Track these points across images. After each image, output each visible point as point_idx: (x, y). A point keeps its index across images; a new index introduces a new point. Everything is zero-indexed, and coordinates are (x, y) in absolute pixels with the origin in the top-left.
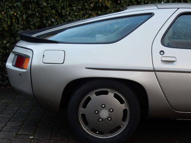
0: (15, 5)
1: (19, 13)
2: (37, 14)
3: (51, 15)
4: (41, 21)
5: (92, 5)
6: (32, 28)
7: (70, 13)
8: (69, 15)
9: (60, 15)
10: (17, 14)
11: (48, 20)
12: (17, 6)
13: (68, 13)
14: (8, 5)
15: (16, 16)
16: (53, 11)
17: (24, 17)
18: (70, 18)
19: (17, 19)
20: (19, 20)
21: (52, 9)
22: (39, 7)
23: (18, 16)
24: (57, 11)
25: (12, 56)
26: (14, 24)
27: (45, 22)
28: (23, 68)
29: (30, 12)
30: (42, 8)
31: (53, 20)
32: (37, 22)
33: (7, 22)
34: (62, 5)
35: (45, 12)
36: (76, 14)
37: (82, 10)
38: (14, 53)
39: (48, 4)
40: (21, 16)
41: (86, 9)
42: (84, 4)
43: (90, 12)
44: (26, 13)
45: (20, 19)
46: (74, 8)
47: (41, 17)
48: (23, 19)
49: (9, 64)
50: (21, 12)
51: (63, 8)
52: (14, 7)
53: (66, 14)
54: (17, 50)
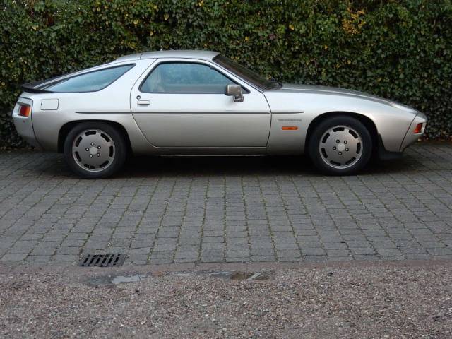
0: (25, 52)
1: (30, 60)
2: (51, 61)
3: (67, 62)
4: (56, 68)
5: (112, 49)
6: (46, 77)
7: (88, 58)
8: (87, 61)
9: (77, 61)
10: (27, 61)
11: (63, 67)
12: (27, 52)
13: (85, 59)
14: (17, 52)
15: (26, 64)
16: (69, 57)
17: (36, 65)
18: (88, 64)
19: (28, 67)
20: (30, 69)
21: (67, 55)
22: (52, 53)
23: (29, 64)
24: (73, 57)
25: (17, 107)
26: (25, 73)
27: (60, 69)
28: (25, 116)
29: (42, 59)
30: (56, 54)
31: (69, 67)
32: (51, 70)
33: (17, 71)
34: (78, 49)
35: (60, 59)
36: (95, 59)
37: (101, 54)
38: (19, 103)
39: (62, 49)
40: (33, 64)
41: (107, 53)
42: (103, 47)
43: (111, 56)
44: (38, 60)
45: (32, 67)
46: (93, 53)
47: (56, 65)
48: (35, 67)
49: (15, 114)
50: (32, 60)
51: (79, 53)
52: (24, 55)
53: (83, 60)
54: (21, 100)
